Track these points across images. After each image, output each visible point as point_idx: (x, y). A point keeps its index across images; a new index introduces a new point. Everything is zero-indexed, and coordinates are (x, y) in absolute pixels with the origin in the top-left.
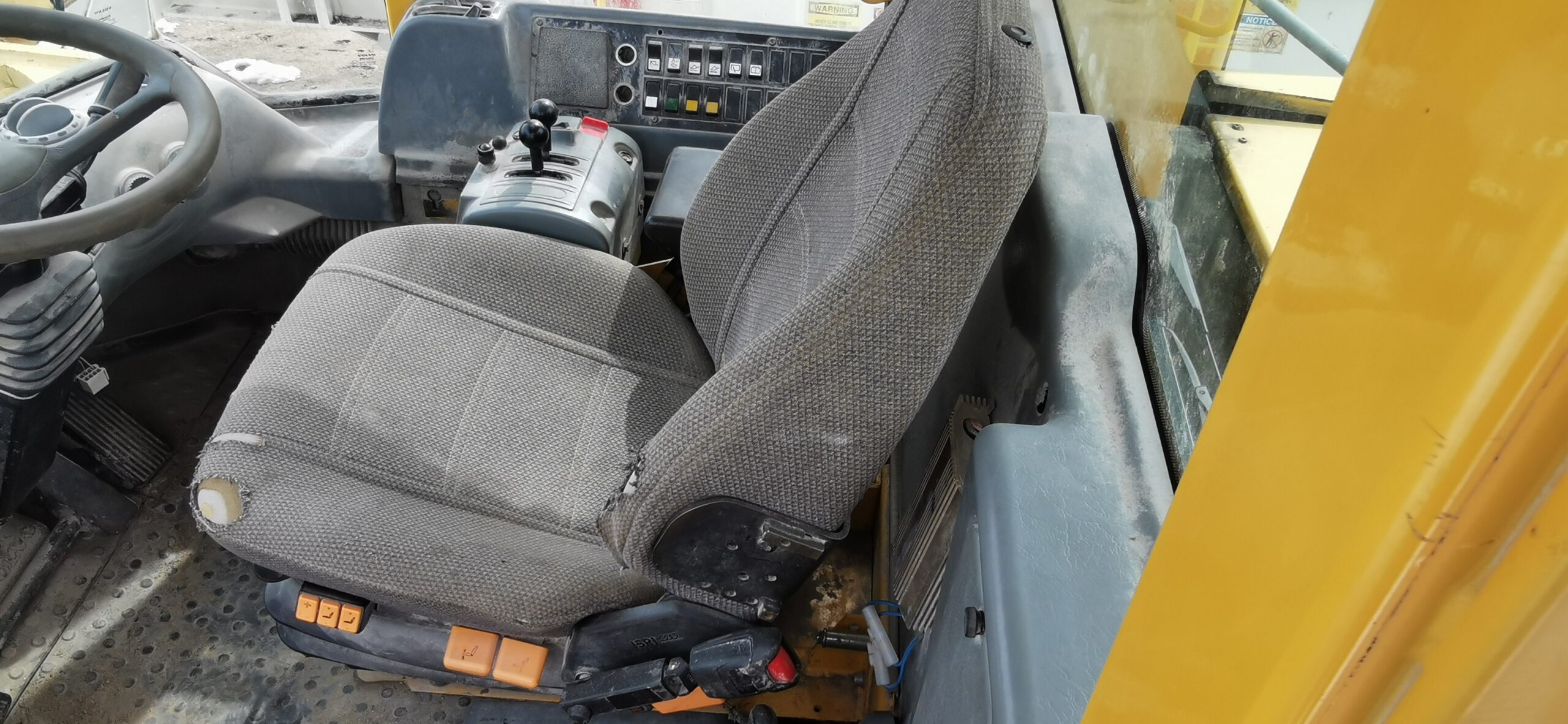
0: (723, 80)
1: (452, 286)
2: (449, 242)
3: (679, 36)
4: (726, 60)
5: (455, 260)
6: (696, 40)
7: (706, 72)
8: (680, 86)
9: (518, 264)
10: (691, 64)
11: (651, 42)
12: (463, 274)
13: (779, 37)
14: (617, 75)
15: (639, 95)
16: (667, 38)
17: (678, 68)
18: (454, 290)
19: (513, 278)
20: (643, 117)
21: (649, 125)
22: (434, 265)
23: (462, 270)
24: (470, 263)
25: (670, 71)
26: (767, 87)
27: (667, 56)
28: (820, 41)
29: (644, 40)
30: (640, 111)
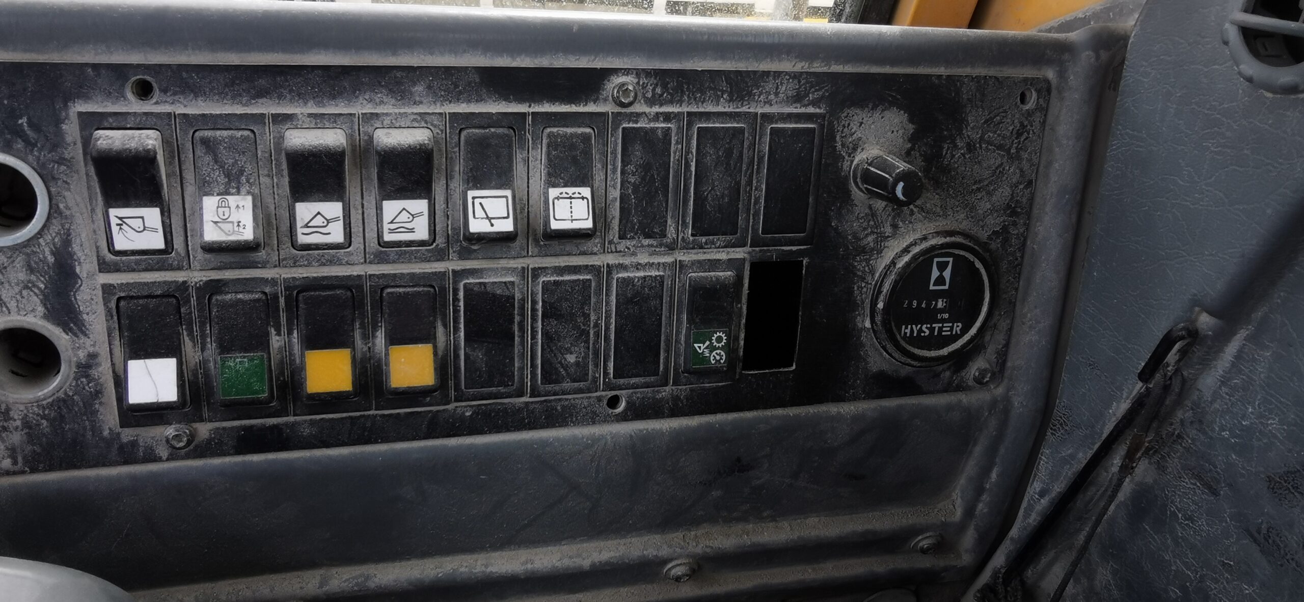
0: (441, 255)
3: (236, 98)
4: (449, 177)
6: (312, 108)
7: (371, 235)
8: (270, 302)
10: (305, 211)
11: (109, 137)
13: (648, 73)
15: (93, 356)
16: (180, 110)
17: (248, 234)
21: (157, 459)
25: (213, 249)
26: (611, 259)
27: (190, 190)
28: (796, 76)
29: (71, 130)
30: (110, 417)
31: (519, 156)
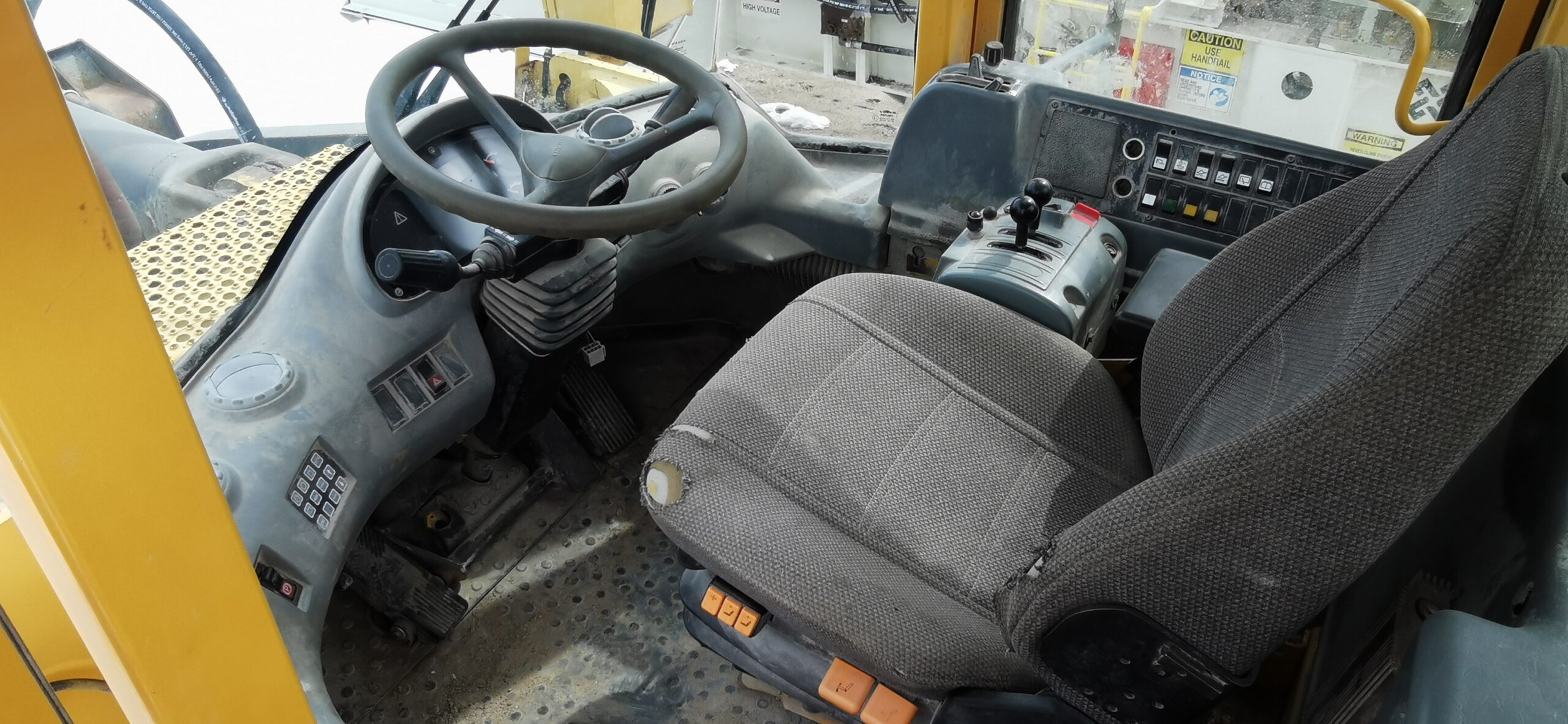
0: (1229, 190)
1: (914, 338)
2: (921, 296)
3: (1193, 139)
4: (1237, 170)
5: (922, 315)
6: (1209, 145)
7: (1213, 179)
8: (1182, 190)
9: (980, 332)
10: (1199, 168)
11: (1163, 141)
12: (926, 330)
13: (1299, 156)
14: (1120, 168)
15: (1138, 191)
16: (1179, 138)
17: (1184, 170)
18: (915, 343)
19: (972, 343)
20: (1137, 213)
21: (1141, 222)
22: (902, 315)
23: (926, 326)
24: (936, 321)
25: (1175, 172)
26: (1275, 204)
27: (1175, 157)
28: (1344, 166)
29: (1155, 138)
30: (1136, 207)
31: (1257, 169)
